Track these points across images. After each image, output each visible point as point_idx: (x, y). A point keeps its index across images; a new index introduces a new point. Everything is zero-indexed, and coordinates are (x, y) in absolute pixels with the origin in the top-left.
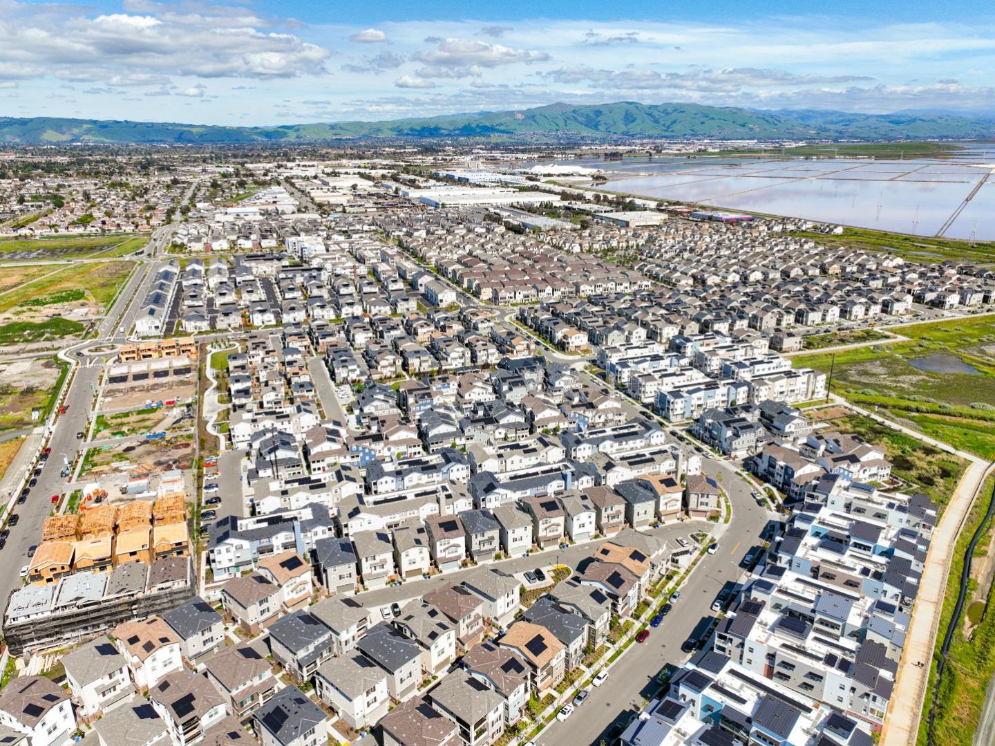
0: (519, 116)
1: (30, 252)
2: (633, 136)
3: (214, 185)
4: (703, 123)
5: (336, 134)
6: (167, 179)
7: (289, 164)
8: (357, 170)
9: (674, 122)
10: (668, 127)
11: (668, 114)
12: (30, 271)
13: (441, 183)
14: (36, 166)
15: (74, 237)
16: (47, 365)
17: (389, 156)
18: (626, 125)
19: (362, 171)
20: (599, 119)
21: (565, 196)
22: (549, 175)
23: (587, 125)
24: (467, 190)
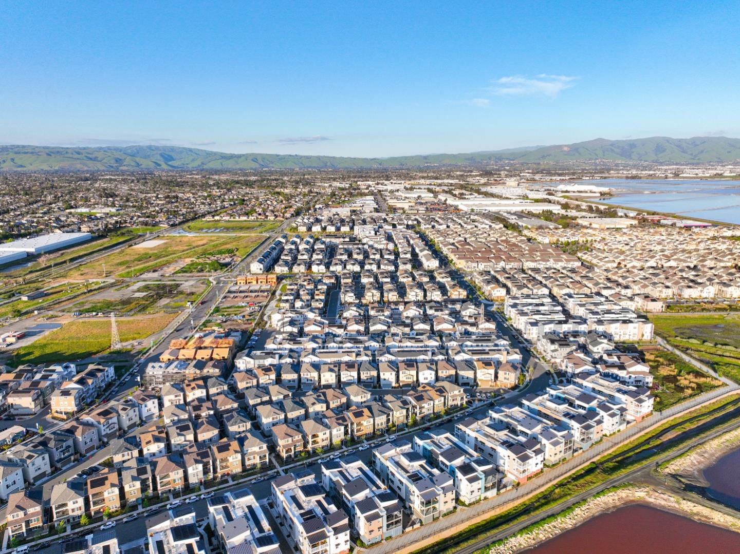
0: (566, 149)
1: (216, 228)
2: (661, 163)
3: (333, 194)
4: (729, 152)
5: (427, 163)
6: (306, 190)
7: (386, 182)
8: (426, 187)
9: (702, 152)
10: (696, 156)
11: (696, 145)
12: (213, 238)
13: (481, 196)
14: (237, 182)
15: (242, 221)
16: (203, 283)
17: (458, 177)
18: (656, 155)
19: (430, 187)
20: (633, 150)
21: (566, 206)
22: (567, 192)
23: (622, 155)
24: (496, 201)
